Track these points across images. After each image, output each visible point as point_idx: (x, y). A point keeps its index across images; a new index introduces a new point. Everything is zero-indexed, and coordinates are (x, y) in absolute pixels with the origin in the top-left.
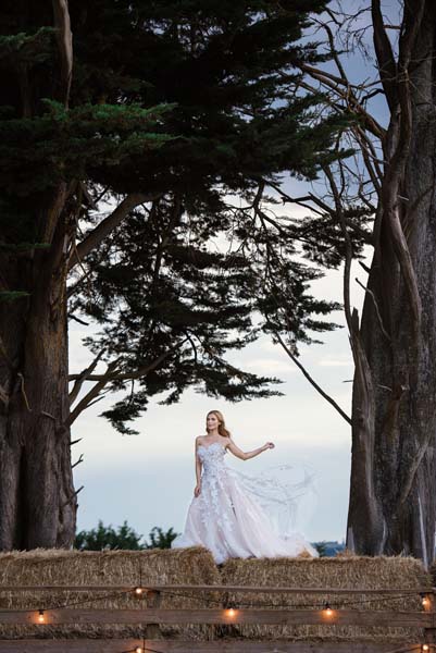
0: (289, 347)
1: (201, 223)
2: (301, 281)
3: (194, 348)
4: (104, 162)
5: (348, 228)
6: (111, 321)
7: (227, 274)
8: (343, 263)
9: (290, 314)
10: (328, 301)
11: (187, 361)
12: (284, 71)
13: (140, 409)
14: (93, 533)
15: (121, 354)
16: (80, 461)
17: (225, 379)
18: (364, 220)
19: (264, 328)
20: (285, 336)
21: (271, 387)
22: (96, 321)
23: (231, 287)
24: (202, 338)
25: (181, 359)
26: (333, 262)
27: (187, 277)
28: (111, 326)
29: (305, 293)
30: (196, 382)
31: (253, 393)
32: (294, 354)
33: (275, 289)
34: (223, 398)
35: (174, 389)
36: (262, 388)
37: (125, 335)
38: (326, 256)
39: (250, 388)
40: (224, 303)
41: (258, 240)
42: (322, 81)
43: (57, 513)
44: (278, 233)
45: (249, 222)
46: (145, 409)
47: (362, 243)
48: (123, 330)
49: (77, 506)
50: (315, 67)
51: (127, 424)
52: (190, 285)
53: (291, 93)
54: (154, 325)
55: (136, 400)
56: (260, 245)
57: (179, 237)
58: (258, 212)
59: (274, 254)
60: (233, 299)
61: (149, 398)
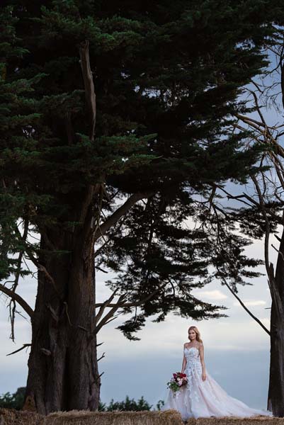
0: (231, 287)
1: (178, 211)
2: (239, 246)
3: (173, 287)
4: (114, 172)
5: (268, 215)
6: (122, 271)
7: (193, 242)
8: (264, 235)
9: (232, 267)
10: (255, 259)
11: (169, 295)
12: (226, 118)
13: (140, 325)
14: (123, 403)
15: (129, 291)
16: (103, 357)
17: (193, 306)
18: (278, 210)
19: (216, 275)
20: (229, 280)
21: (220, 311)
22: (113, 271)
23: (196, 250)
24: (178, 281)
25: (166, 294)
26: (258, 235)
27: (169, 244)
28: (123, 274)
29: (241, 254)
30: (174, 308)
31: (209, 315)
32: (234, 291)
33: (223, 252)
34: (191, 318)
35: (161, 313)
36: (215, 312)
37: (131, 280)
38: (254, 232)
39: (207, 312)
40: (192, 260)
41: (212, 222)
42: (250, 124)
43: (88, 388)
44: (224, 217)
45: (207, 211)
46: (144, 325)
47: (276, 224)
48: (130, 276)
49: (100, 385)
50: (245, 116)
51: (133, 334)
52: (171, 249)
53: (231, 132)
54: (149, 274)
55: (138, 319)
56: (214, 225)
57: (165, 220)
58: (212, 204)
59: (222, 230)
60: (197, 257)
61: (146, 318)
